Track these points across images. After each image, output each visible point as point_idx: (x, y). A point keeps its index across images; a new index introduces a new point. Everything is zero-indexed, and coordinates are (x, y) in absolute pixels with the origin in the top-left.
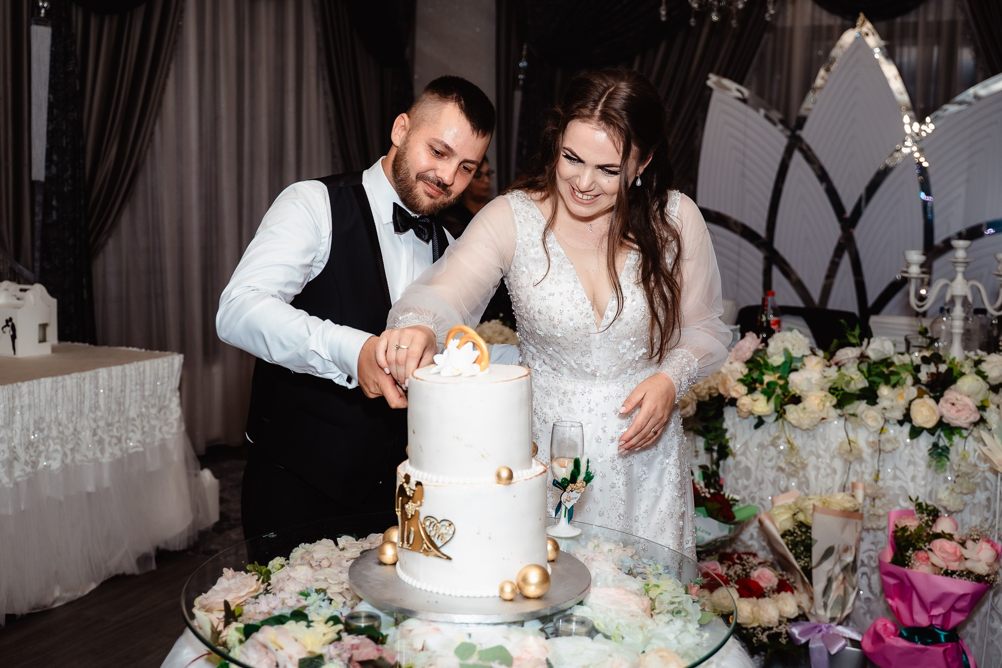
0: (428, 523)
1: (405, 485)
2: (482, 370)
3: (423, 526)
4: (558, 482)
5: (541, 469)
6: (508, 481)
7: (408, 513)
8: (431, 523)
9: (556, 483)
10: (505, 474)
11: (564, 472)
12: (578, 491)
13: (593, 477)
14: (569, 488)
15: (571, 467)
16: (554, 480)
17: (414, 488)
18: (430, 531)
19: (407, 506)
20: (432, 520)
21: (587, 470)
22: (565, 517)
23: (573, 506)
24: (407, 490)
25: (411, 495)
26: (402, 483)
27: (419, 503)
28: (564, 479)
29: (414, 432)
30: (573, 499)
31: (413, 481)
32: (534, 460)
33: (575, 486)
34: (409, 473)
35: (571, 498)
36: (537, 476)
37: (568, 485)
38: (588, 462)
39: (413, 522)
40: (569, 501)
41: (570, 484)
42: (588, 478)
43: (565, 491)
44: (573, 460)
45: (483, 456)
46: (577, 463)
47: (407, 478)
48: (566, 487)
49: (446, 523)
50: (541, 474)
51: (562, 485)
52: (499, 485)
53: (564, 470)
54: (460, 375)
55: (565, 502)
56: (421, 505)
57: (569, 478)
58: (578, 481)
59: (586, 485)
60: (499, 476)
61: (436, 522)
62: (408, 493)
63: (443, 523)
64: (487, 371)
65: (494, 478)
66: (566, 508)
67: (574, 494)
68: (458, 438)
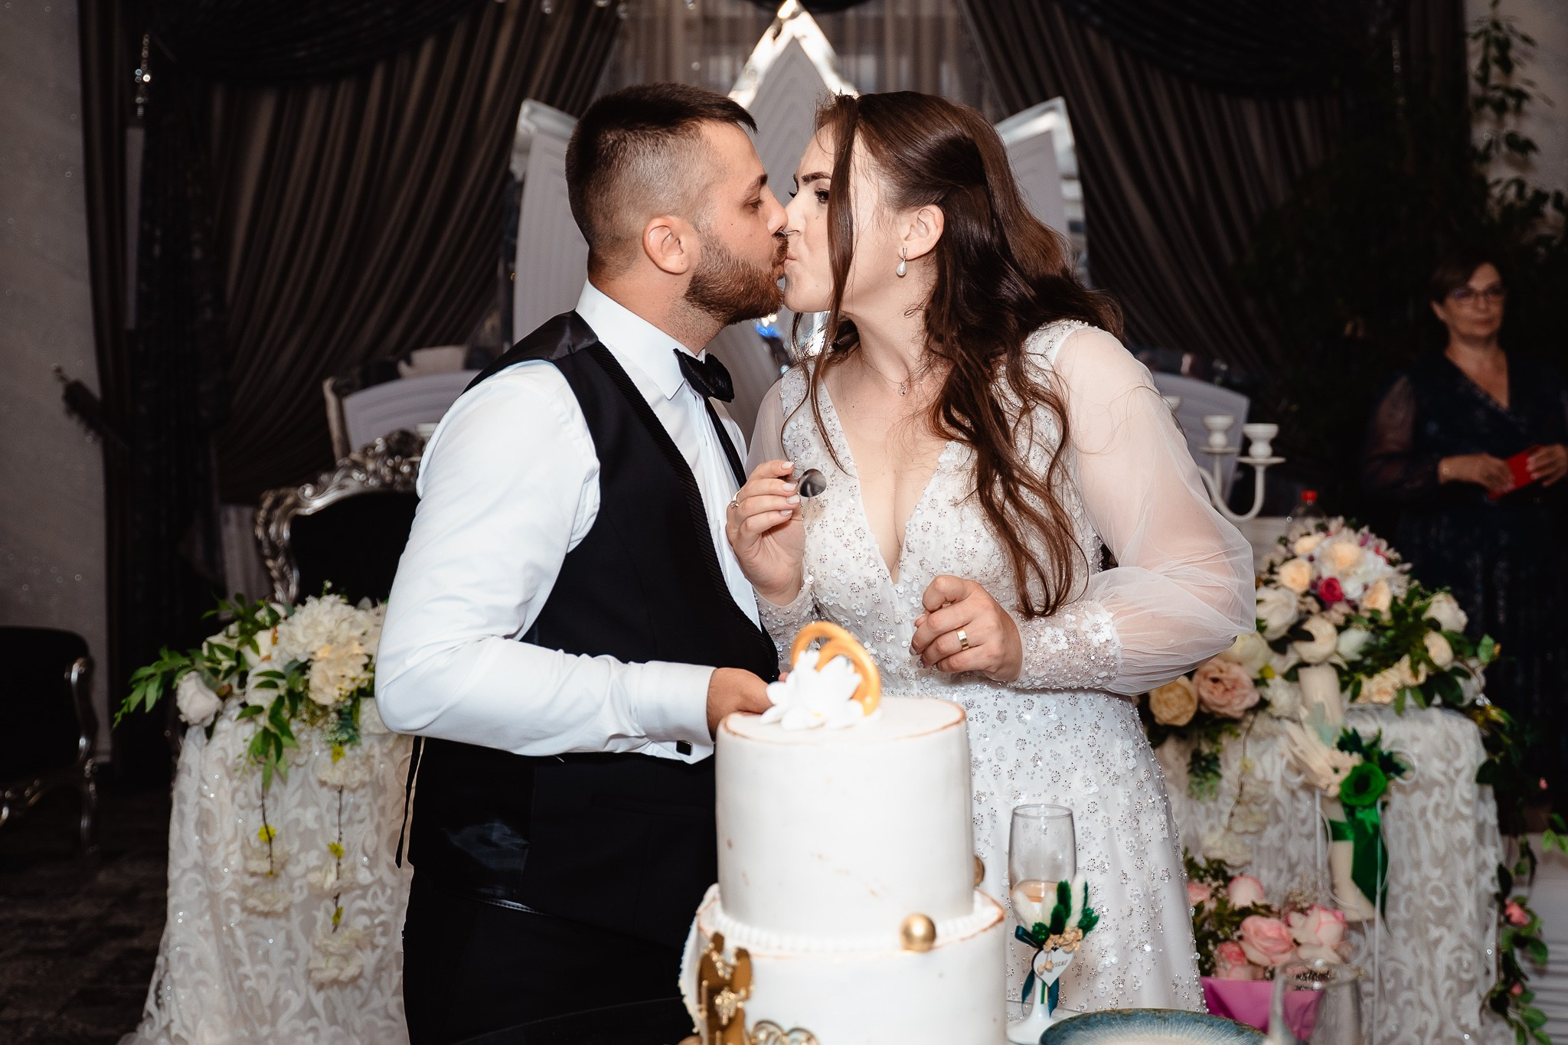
0: (762, 1036)
1: (715, 957)
2: (868, 712)
3: (753, 1041)
4: (1024, 931)
5: (993, 914)
6: (926, 946)
7: (720, 1014)
8: (769, 1035)
9: (1022, 934)
10: (919, 929)
11: (1037, 911)
12: (1068, 949)
13: (1096, 919)
14: (1049, 944)
15: (1051, 900)
16: (1018, 928)
17: (733, 961)
19: (718, 1001)
20: (772, 1028)
21: (1085, 903)
22: (1042, 1002)
23: (1057, 982)
24: (719, 965)
25: (727, 977)
26: (706, 951)
27: (743, 993)
28: (1040, 925)
29: (730, 845)
30: (1058, 965)
31: (731, 945)
32: (977, 896)
33: (1061, 941)
34: (722, 931)
35: (1052, 963)
36: (985, 930)
37: (1047, 938)
38: (1086, 888)
39: (732, 1033)
40: (1050, 971)
41: (1052, 936)
42: (1088, 922)
43: (1041, 949)
44: (1056, 886)
45: (873, 893)
46: (1063, 892)
47: (718, 940)
48: (1044, 942)
49: (802, 1037)
50: (993, 925)
51: (1035, 938)
52: (909, 954)
53: (1037, 906)
54: (822, 725)
55: (1042, 973)
56: (747, 998)
57: (1047, 922)
58: (1068, 928)
59: (1084, 935)
60: (907, 934)
61: (779, 1033)
62: (721, 973)
63: (795, 1035)
64: (877, 714)
65: (897, 938)
66: (1044, 984)
67: (1059, 956)
68: (820, 857)
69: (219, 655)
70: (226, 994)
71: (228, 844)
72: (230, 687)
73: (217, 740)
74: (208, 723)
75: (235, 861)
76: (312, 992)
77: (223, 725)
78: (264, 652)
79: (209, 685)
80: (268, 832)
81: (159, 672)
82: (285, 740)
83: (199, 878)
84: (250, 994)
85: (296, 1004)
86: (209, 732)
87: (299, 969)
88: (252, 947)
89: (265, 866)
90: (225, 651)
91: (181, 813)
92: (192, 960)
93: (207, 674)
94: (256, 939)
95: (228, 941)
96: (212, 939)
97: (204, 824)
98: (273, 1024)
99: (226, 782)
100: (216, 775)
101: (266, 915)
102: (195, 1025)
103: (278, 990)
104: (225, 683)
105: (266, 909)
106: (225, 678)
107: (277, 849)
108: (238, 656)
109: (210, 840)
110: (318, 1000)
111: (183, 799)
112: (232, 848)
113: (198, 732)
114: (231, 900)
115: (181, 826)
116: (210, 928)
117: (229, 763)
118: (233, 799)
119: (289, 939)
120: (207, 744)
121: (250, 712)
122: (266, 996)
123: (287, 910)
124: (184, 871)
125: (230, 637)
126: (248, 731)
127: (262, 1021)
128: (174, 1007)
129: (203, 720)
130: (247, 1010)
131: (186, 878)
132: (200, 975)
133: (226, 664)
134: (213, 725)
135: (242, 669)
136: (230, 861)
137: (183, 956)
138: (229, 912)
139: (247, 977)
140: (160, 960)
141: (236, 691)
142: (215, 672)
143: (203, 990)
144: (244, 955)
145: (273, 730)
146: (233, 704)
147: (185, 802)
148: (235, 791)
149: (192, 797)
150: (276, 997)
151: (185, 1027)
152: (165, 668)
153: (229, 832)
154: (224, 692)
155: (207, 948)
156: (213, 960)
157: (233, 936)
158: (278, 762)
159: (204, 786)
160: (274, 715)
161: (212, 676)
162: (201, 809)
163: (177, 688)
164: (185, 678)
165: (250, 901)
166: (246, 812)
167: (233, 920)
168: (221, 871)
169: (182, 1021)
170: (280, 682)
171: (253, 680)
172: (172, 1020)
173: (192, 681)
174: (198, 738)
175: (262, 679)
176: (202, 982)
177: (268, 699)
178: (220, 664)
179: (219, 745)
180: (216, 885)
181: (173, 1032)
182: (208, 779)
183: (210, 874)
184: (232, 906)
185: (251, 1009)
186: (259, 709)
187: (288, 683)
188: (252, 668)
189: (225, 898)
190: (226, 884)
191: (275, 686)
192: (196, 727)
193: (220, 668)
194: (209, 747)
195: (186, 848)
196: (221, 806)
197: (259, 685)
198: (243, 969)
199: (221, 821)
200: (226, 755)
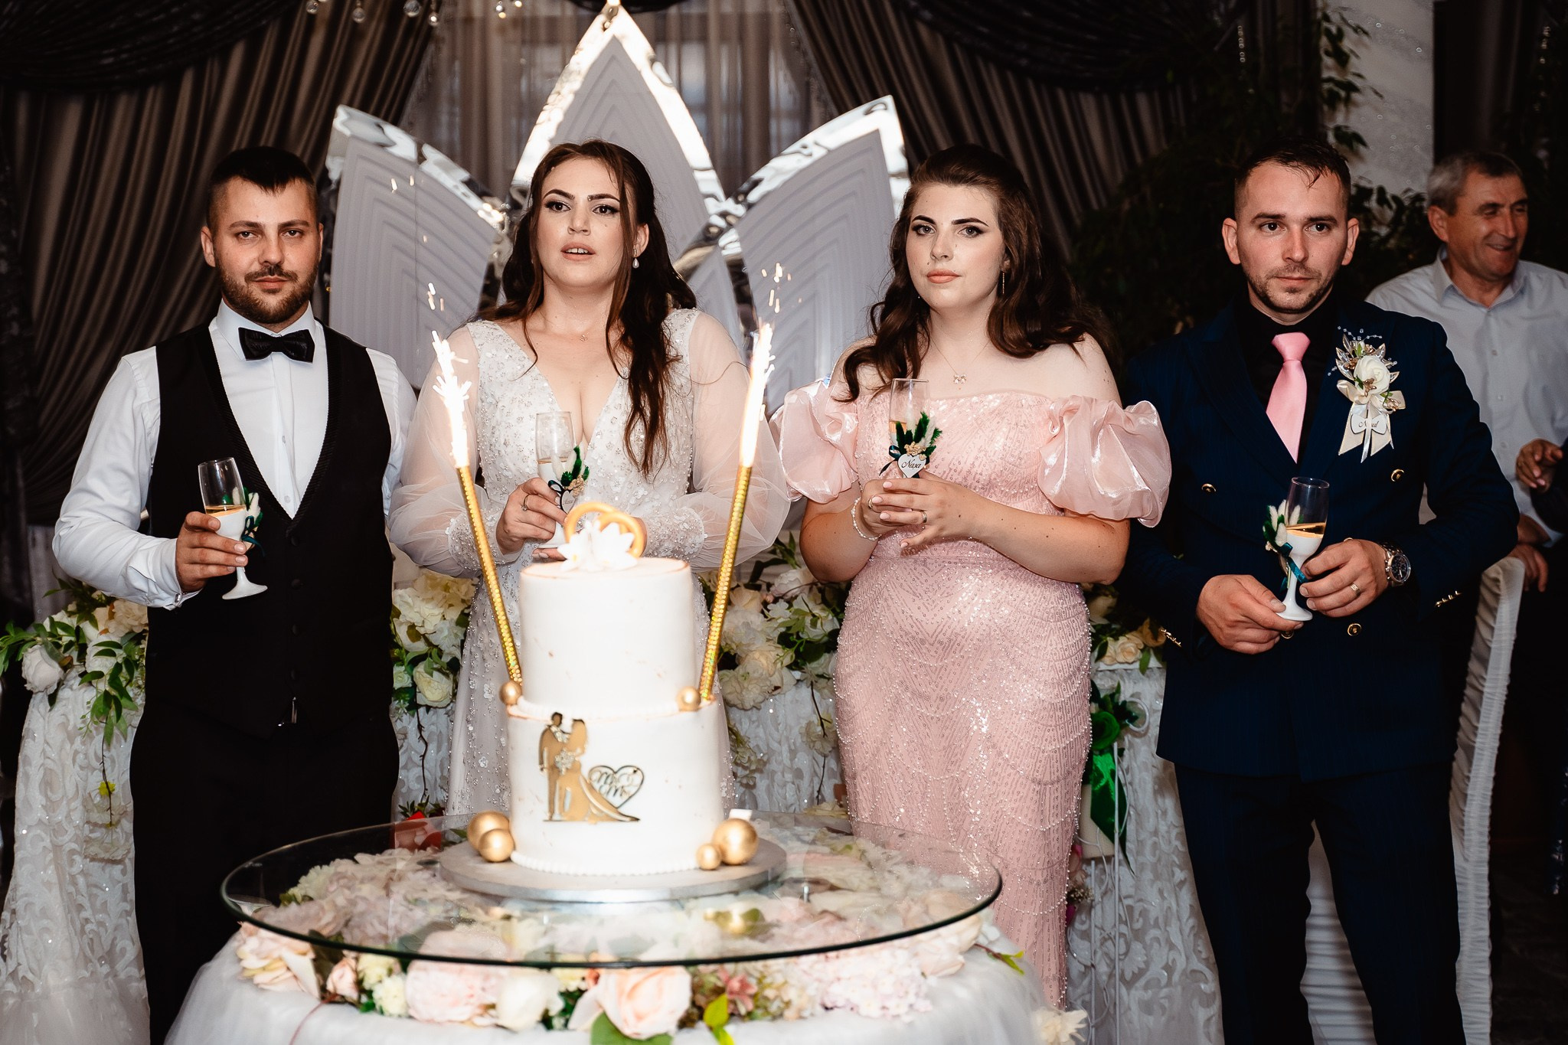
8: (601, 775)
18: (601, 787)
20: (604, 770)
45: (659, 675)
49: (630, 771)
52: (684, 713)
60: (682, 700)
61: (610, 773)
63: (624, 771)
65: (676, 704)
68: (627, 652)
69: (60, 631)
70: (68, 938)
71: (69, 802)
72: (71, 658)
73: (59, 706)
74: (51, 691)
75: (77, 818)
77: (64, 693)
78: (102, 627)
79: (50, 655)
80: (108, 787)
82: (123, 701)
83: (43, 835)
84: (91, 936)
85: (131, 952)
86: (52, 699)
88: (92, 896)
89: (106, 818)
90: (66, 627)
91: (27, 776)
92: (37, 909)
93: (50, 647)
94: (95, 890)
95: (72, 889)
96: (56, 891)
97: (47, 784)
98: (113, 966)
99: (68, 746)
100: (57, 737)
101: (108, 863)
102: (41, 966)
103: (115, 939)
104: (67, 655)
105: (107, 856)
106: (65, 652)
107: (117, 803)
108: (78, 632)
109: (54, 797)
111: (28, 762)
112: (73, 805)
113: (41, 700)
114: (72, 852)
115: (26, 786)
116: (54, 879)
117: (70, 728)
118: (74, 761)
119: (125, 890)
120: (50, 710)
121: (89, 678)
122: (105, 941)
124: (30, 828)
125: (70, 615)
126: (89, 695)
128: (20, 952)
129: (47, 688)
130: (88, 952)
131: (32, 834)
132: (45, 922)
133: (66, 639)
134: (56, 691)
135: (81, 642)
136: (73, 815)
137: (26, 907)
138: (72, 862)
139: (88, 921)
141: (76, 662)
142: (56, 645)
143: (47, 936)
144: (85, 902)
145: (114, 693)
146: (74, 673)
147: (30, 765)
148: (76, 753)
149: (37, 759)
150: (113, 945)
151: (31, 969)
153: (71, 792)
154: (66, 663)
155: (53, 898)
156: (57, 909)
157: (75, 884)
158: (117, 721)
159: (48, 749)
160: (114, 680)
161: (54, 649)
162: (45, 769)
163: (22, 660)
164: (30, 650)
165: (92, 849)
166: (84, 773)
167: (75, 870)
168: (64, 825)
169: (28, 964)
170: (117, 651)
171: (91, 651)
172: (19, 964)
173: (38, 653)
174: (41, 705)
175: (101, 648)
176: (47, 930)
177: (106, 666)
178: (60, 639)
179: (61, 712)
180: (60, 838)
181: (20, 975)
182: (51, 742)
183: (56, 830)
184: (74, 857)
185: (92, 951)
186: (99, 675)
187: (125, 651)
188: (91, 641)
189: (68, 849)
190: (66, 838)
191: (113, 654)
192: (40, 694)
193: (60, 642)
194: (52, 713)
195: (31, 806)
196: (63, 766)
197: (100, 654)
198: (85, 914)
199: (63, 780)
200: (68, 720)
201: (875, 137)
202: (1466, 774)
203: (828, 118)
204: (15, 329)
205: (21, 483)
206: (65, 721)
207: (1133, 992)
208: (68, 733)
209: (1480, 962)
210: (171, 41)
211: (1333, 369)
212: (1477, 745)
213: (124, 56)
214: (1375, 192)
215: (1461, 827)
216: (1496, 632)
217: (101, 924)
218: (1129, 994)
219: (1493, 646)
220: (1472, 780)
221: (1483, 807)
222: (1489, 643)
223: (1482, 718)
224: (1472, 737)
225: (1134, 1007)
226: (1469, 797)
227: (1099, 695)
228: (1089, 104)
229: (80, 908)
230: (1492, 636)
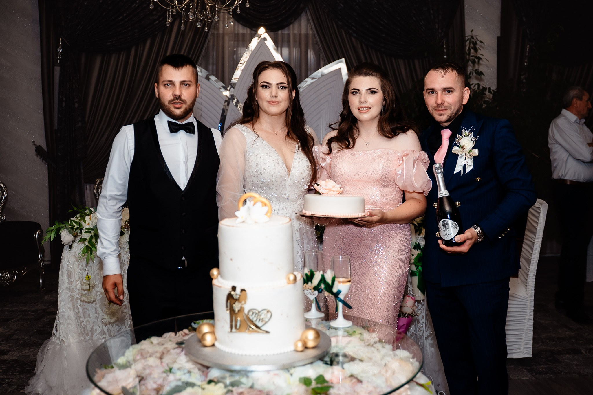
10: (292, 278)
27: (244, 302)
52: (289, 285)
69: (74, 223)
70: (77, 327)
71: (76, 281)
72: (77, 233)
73: (73, 250)
74: (70, 244)
75: (79, 286)
76: (104, 327)
77: (75, 245)
78: (87, 223)
79: (70, 232)
80: (88, 277)
81: (55, 229)
82: (93, 249)
83: (68, 292)
84: (83, 327)
85: (99, 330)
86: (71, 247)
87: (99, 319)
88: (84, 313)
89: (88, 288)
90: (76, 222)
91: (62, 272)
92: (66, 317)
93: (70, 229)
94: (86, 310)
95: (77, 311)
96: (72, 311)
97: (69, 275)
98: (92, 336)
99: (76, 263)
100: (72, 260)
101: (89, 302)
102: (67, 337)
103: (93, 326)
104: (76, 232)
105: (88, 301)
106: (75, 230)
107: (91, 283)
108: (80, 224)
109: (71, 280)
110: (105, 329)
112: (78, 282)
113: (67, 247)
114: (77, 298)
115: (62, 276)
116: (72, 307)
117: (77, 257)
118: (78, 268)
119: (96, 310)
120: (70, 251)
121: (83, 240)
122: (89, 328)
123: (94, 301)
124: (63, 289)
125: (77, 218)
126: (82, 246)
127: (88, 335)
128: (61, 331)
129: (69, 243)
130: (83, 332)
131: (64, 292)
132: (69, 321)
133: (76, 226)
134: (72, 244)
135: (80, 228)
136: (77, 286)
137: (63, 315)
138: (77, 302)
139: (83, 321)
140: (57, 317)
141: (79, 234)
142: (73, 229)
143: (69, 326)
144: (82, 315)
145: (90, 246)
146: (78, 239)
147: (64, 269)
148: (79, 265)
149: (66, 267)
150: (92, 328)
151: (64, 337)
152: (57, 227)
153: (77, 278)
154: (75, 235)
155: (71, 313)
156: (73, 317)
157: (78, 309)
158: (91, 255)
159: (69, 264)
160: (90, 241)
161: (71, 230)
162: (68, 270)
163: (61, 234)
164: (63, 230)
165: (83, 298)
166: (82, 272)
167: (78, 304)
168: (74, 289)
169: (63, 335)
170: (92, 231)
171: (83, 231)
172: (60, 335)
173: (65, 231)
174: (67, 249)
175: (86, 230)
176: (69, 323)
177: (88, 236)
178: (74, 226)
179: (74, 251)
180: (73, 294)
181: (61, 338)
182: (70, 262)
183: (71, 290)
184: (78, 300)
185: (84, 331)
186: (85, 239)
187: (94, 231)
188: (84, 227)
189: (75, 297)
190: (76, 293)
191: (90, 232)
192: (66, 245)
193: (74, 227)
194: (71, 252)
195: (64, 282)
196: (74, 270)
197: (86, 232)
198: (81, 319)
199: (74, 274)
200: (76, 254)
201: (339, 70)
202: (528, 268)
203: (325, 64)
204: (80, 124)
205: (82, 171)
206: (75, 254)
207: (428, 341)
208: (76, 258)
209: (530, 326)
210: (128, 38)
211: (454, 143)
212: (532, 259)
213: (114, 42)
214: (488, 89)
215: (526, 284)
216: (539, 224)
217: (88, 321)
218: (426, 341)
219: (538, 228)
220: (530, 270)
221: (533, 278)
222: (536, 228)
223: (534, 251)
224: (530, 257)
225: (428, 346)
226: (529, 275)
227: (421, 247)
228: (401, 62)
229: (80, 317)
230: (538, 225)
